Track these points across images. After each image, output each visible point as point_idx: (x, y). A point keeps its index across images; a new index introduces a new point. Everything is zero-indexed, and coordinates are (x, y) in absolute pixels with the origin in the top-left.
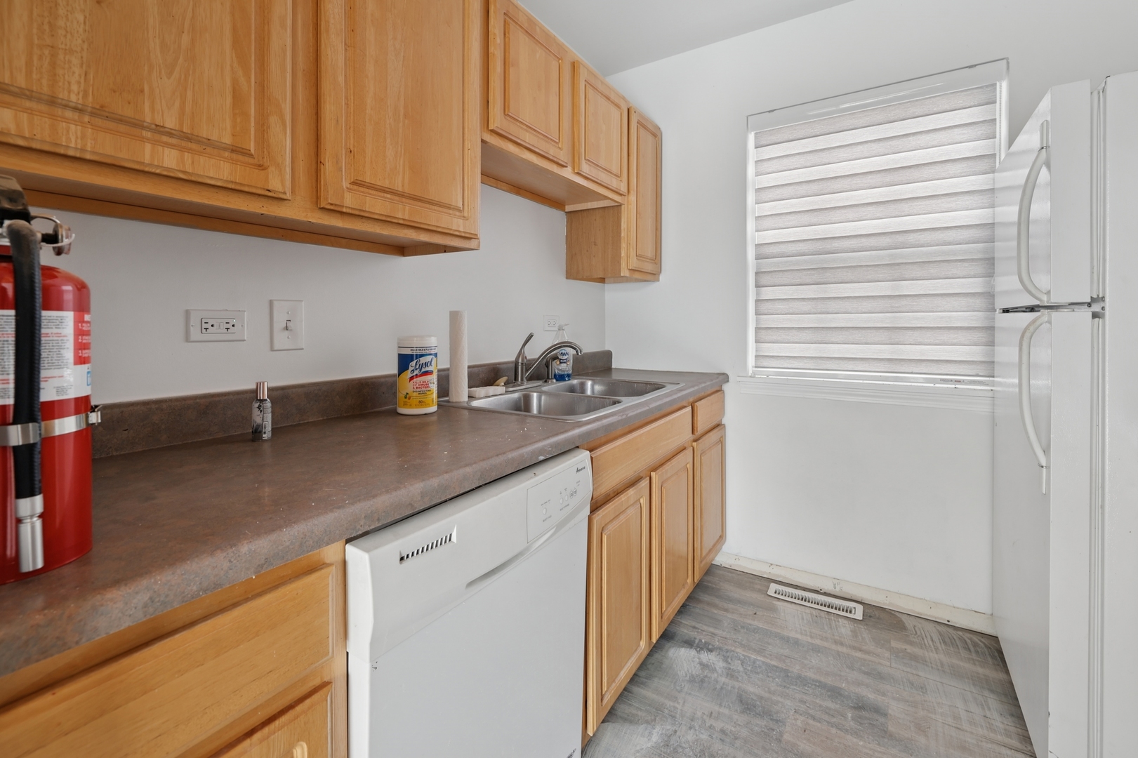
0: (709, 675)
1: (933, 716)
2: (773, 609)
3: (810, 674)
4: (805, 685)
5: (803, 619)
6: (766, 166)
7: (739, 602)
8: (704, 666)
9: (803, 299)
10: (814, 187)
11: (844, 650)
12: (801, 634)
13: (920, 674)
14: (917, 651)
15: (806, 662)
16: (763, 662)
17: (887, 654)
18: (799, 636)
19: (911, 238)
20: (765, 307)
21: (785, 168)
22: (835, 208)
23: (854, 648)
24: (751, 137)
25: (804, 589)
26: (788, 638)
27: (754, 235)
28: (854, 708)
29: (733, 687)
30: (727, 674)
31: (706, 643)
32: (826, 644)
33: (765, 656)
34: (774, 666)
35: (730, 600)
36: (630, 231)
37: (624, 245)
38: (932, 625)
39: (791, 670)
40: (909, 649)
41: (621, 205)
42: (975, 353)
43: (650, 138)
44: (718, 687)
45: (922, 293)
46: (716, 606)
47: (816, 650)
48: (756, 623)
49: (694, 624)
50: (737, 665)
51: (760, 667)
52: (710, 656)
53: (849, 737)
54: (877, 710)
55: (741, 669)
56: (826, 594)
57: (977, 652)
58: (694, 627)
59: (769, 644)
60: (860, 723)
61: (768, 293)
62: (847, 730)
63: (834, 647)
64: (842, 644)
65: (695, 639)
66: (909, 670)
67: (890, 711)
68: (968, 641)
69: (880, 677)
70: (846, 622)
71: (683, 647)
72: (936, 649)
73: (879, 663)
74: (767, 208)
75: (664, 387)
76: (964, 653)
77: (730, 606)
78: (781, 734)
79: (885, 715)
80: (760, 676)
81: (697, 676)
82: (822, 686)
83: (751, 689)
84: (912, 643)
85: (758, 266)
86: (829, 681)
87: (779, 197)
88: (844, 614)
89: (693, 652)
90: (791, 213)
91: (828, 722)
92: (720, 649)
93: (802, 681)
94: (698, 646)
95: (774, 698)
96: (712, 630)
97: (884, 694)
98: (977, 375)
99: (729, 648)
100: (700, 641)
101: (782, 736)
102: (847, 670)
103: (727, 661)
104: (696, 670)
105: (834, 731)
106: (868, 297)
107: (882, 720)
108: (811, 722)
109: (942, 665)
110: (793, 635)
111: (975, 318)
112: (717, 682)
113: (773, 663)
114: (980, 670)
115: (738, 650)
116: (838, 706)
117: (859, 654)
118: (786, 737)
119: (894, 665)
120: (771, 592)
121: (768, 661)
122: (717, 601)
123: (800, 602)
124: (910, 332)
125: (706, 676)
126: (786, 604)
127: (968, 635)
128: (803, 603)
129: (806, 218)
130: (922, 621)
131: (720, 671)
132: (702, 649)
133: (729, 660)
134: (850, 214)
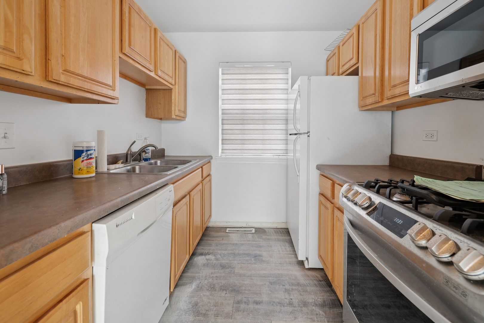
0: (210, 262)
1: (274, 253)
2: (228, 236)
3: (241, 252)
4: (240, 255)
5: (238, 237)
6: (225, 82)
7: (217, 237)
8: (207, 260)
9: (237, 129)
10: (241, 91)
11: (250, 242)
12: (238, 241)
13: (270, 243)
14: (269, 237)
15: (240, 249)
16: (227, 253)
17: (262, 240)
18: (237, 242)
19: (268, 111)
20: (225, 132)
21: (232, 83)
22: (247, 99)
23: (253, 241)
24: (220, 70)
25: (237, 228)
26: (234, 243)
27: (221, 106)
28: (254, 257)
29: (218, 263)
30: (216, 260)
31: (207, 252)
32: (245, 242)
33: (227, 251)
34: (230, 253)
35: (214, 237)
36: (176, 100)
37: (173, 105)
38: (273, 229)
39: (235, 252)
40: (267, 237)
41: (172, 89)
42: (282, 147)
43: (183, 63)
44: (213, 264)
45: (270, 128)
46: (209, 240)
47: (242, 244)
48: (223, 242)
49: (202, 248)
50: (219, 256)
51: (226, 254)
52: (209, 256)
53: (253, 265)
54: (260, 256)
55: (220, 257)
56: (244, 228)
57: (283, 233)
58: (203, 249)
59: (228, 247)
60: (256, 261)
61: (226, 127)
62: (252, 264)
63: (247, 242)
64: (249, 241)
65: (203, 252)
66: (267, 243)
67: (263, 255)
68: (281, 231)
69: (260, 247)
70: (250, 234)
71: (199, 256)
72: (274, 235)
73: (260, 243)
74: (226, 97)
75: (191, 161)
76: (280, 235)
77: (214, 239)
78: (234, 271)
79: (262, 256)
80: (226, 257)
81: (206, 263)
82: (245, 254)
83: (224, 262)
84: (268, 236)
85: (223, 117)
86: (247, 252)
87: (229, 93)
88: (250, 232)
89: (203, 257)
90: (233, 99)
91: (247, 263)
92: (212, 253)
93: (239, 254)
94: (205, 254)
95: (231, 262)
96: (209, 248)
97: (261, 251)
98: (284, 153)
99: (216, 252)
100: (205, 252)
101: (235, 272)
102: (252, 248)
103: (215, 256)
104: (205, 262)
105: (249, 265)
106: (256, 129)
107: (261, 258)
108: (243, 265)
109: (275, 239)
110: (235, 242)
111: (283, 137)
112: (213, 263)
113: (230, 252)
114: (284, 238)
115: (219, 252)
116: (250, 258)
117: (254, 242)
118: (236, 271)
119: (263, 243)
120: (227, 231)
121: (228, 252)
122: (210, 238)
123: (236, 232)
124: (267, 141)
125: (209, 263)
126: (232, 234)
127: (281, 230)
128: (237, 232)
129: (238, 102)
130: (270, 229)
131: (213, 260)
132: (206, 255)
133: (216, 255)
134: (251, 102)
